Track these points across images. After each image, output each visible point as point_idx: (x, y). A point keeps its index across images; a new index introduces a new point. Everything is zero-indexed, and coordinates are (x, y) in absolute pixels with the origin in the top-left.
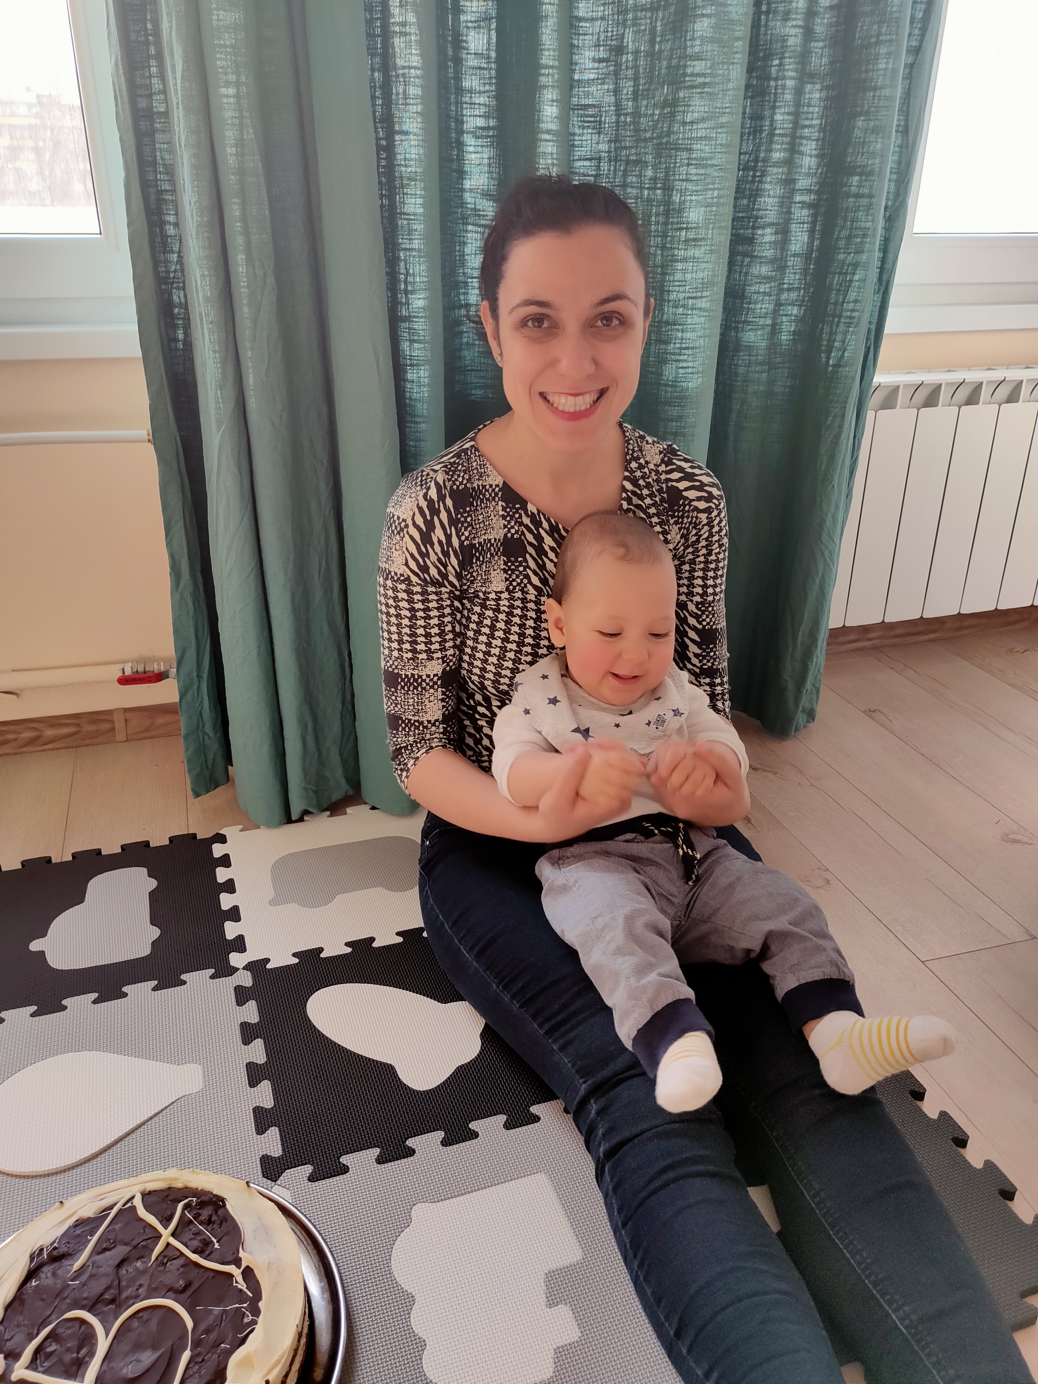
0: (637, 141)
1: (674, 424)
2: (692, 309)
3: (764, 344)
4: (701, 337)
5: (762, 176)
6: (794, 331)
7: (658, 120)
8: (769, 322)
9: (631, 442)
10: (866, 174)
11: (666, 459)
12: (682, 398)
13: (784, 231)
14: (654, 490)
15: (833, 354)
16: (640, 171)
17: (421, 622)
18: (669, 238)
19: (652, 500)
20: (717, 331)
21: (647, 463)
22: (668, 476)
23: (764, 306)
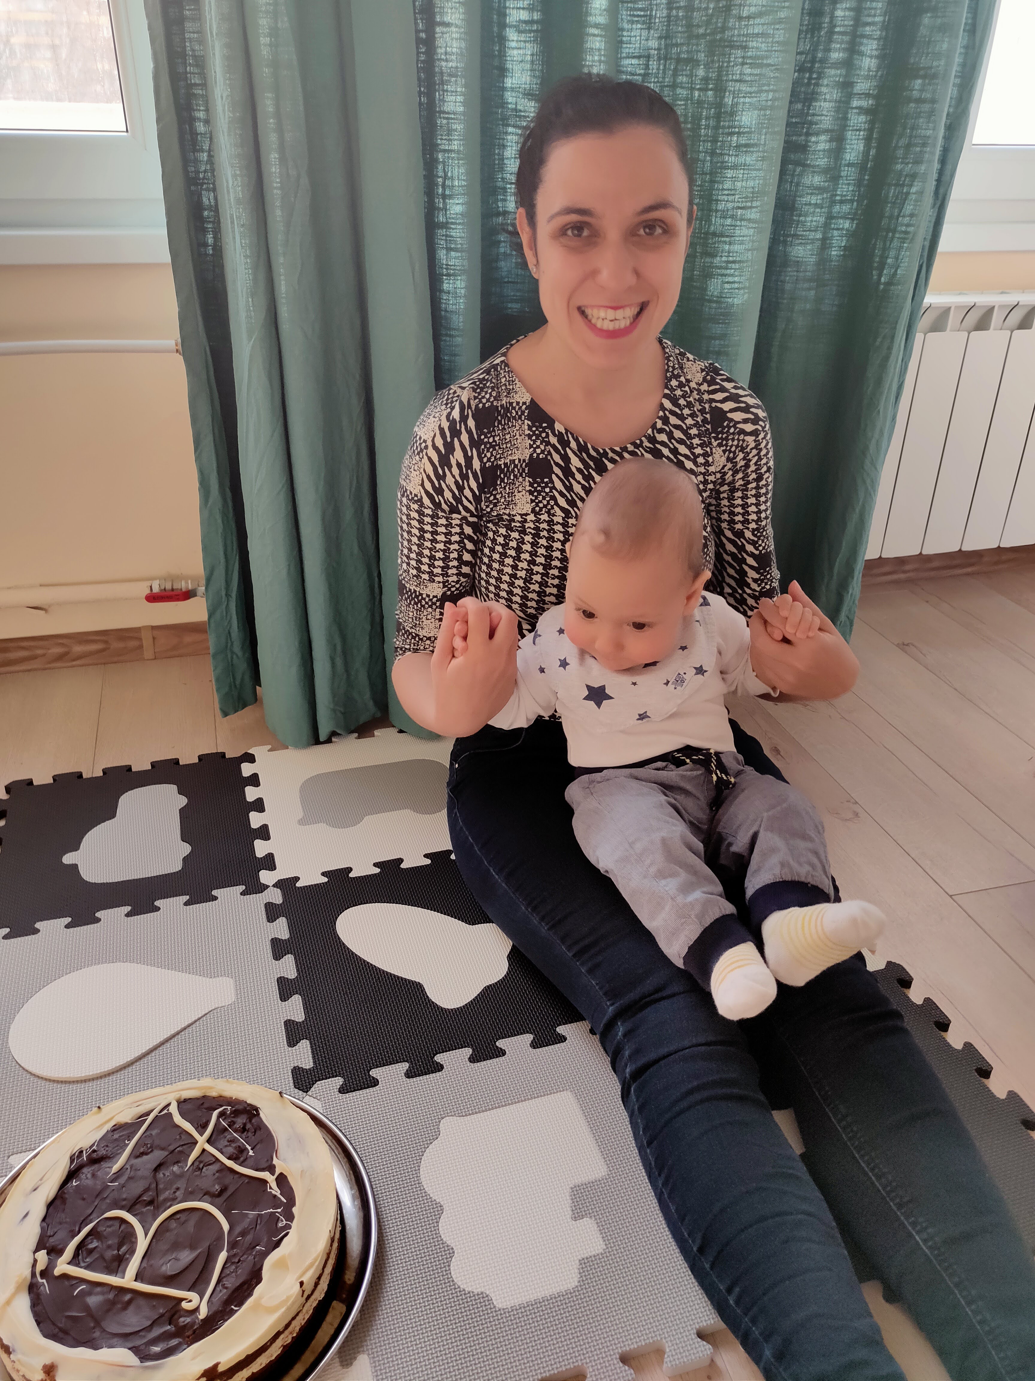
0: (690, 37)
1: (717, 342)
2: (741, 220)
3: (813, 259)
4: (749, 250)
5: (819, 78)
6: (844, 246)
7: (712, 15)
8: (819, 235)
9: (671, 358)
10: (931, 76)
11: (709, 377)
12: (726, 315)
13: (839, 138)
14: (695, 409)
15: (885, 272)
16: (691, 70)
17: (428, 544)
18: (719, 144)
19: (694, 420)
20: (766, 244)
21: (688, 381)
22: (711, 396)
23: (815, 219)
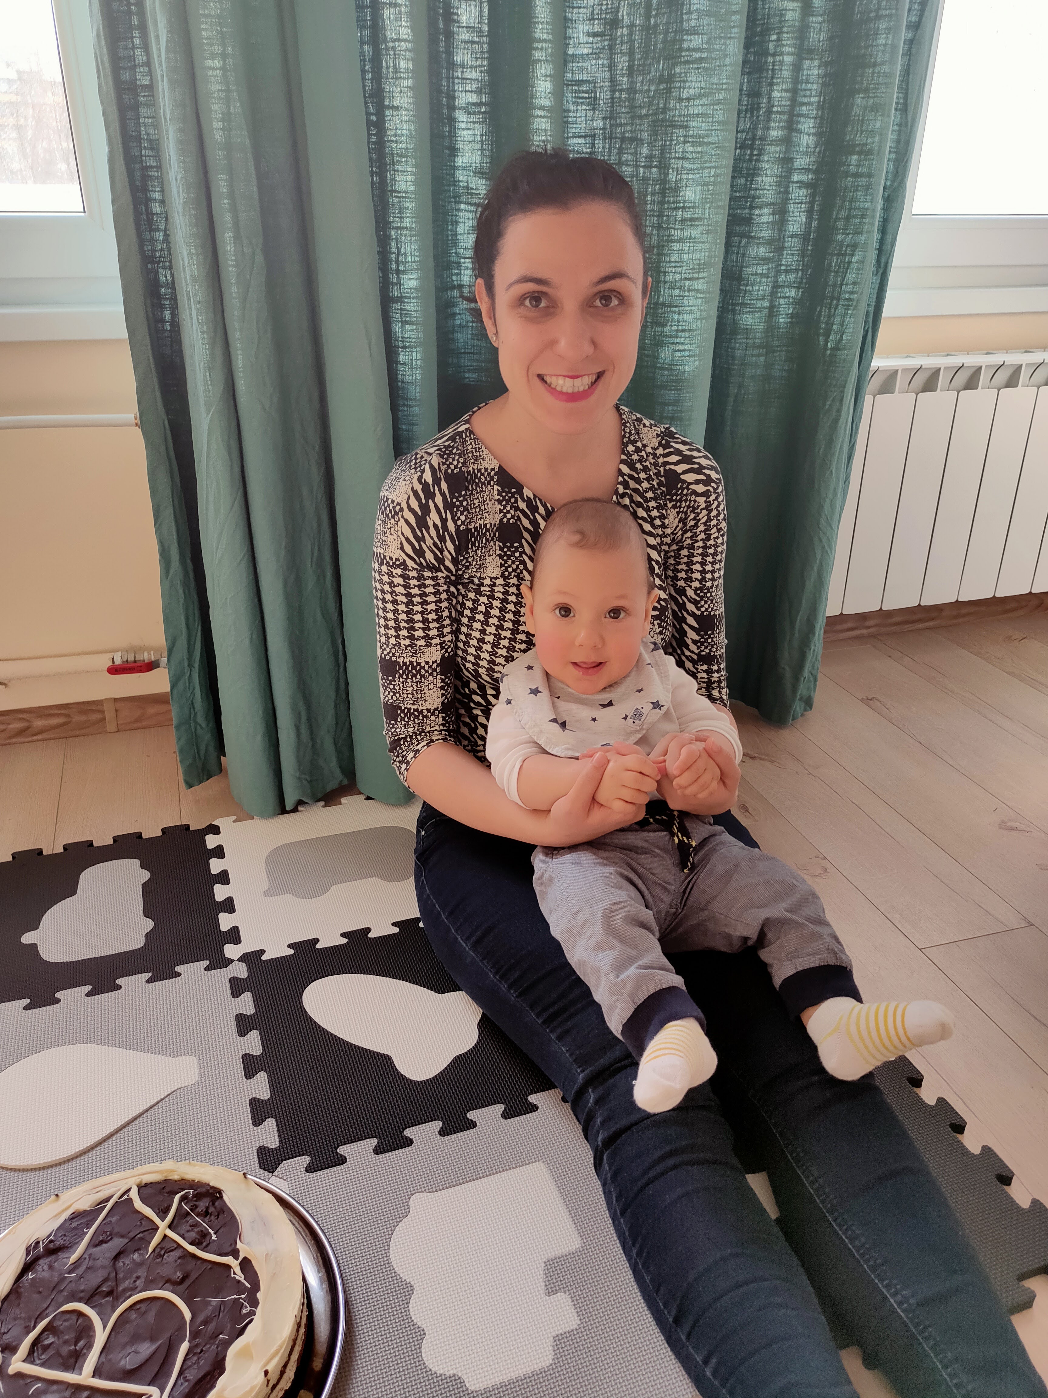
0: (633, 118)
1: (671, 408)
2: (689, 291)
3: (761, 327)
4: (697, 319)
5: (759, 155)
6: (792, 313)
7: (654, 97)
8: (766, 304)
9: (628, 425)
10: (866, 152)
11: (664, 442)
12: (678, 381)
13: (781, 212)
14: (651, 473)
15: (831, 338)
16: (636, 149)
17: (418, 608)
18: (665, 218)
19: (649, 483)
20: (714, 313)
21: (644, 446)
22: (666, 459)
23: (761, 288)
